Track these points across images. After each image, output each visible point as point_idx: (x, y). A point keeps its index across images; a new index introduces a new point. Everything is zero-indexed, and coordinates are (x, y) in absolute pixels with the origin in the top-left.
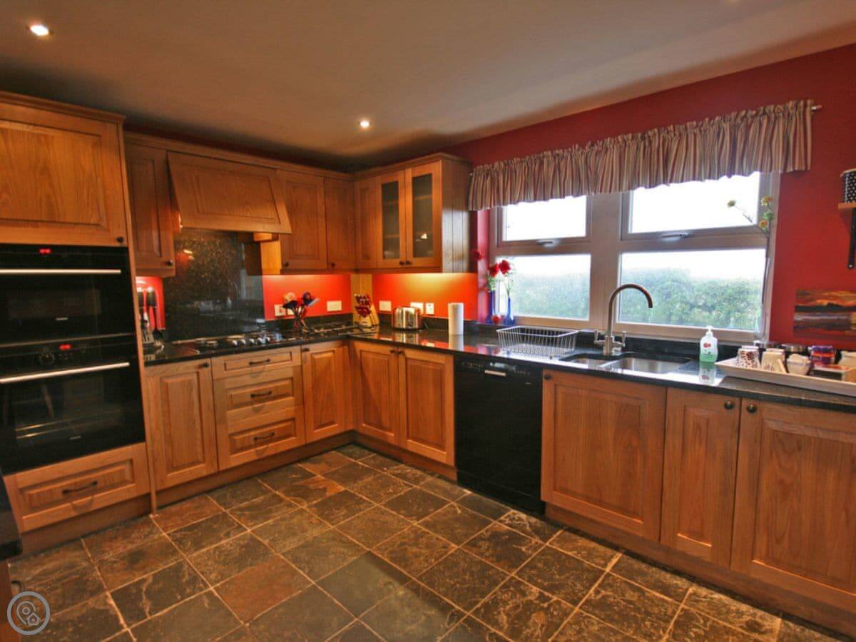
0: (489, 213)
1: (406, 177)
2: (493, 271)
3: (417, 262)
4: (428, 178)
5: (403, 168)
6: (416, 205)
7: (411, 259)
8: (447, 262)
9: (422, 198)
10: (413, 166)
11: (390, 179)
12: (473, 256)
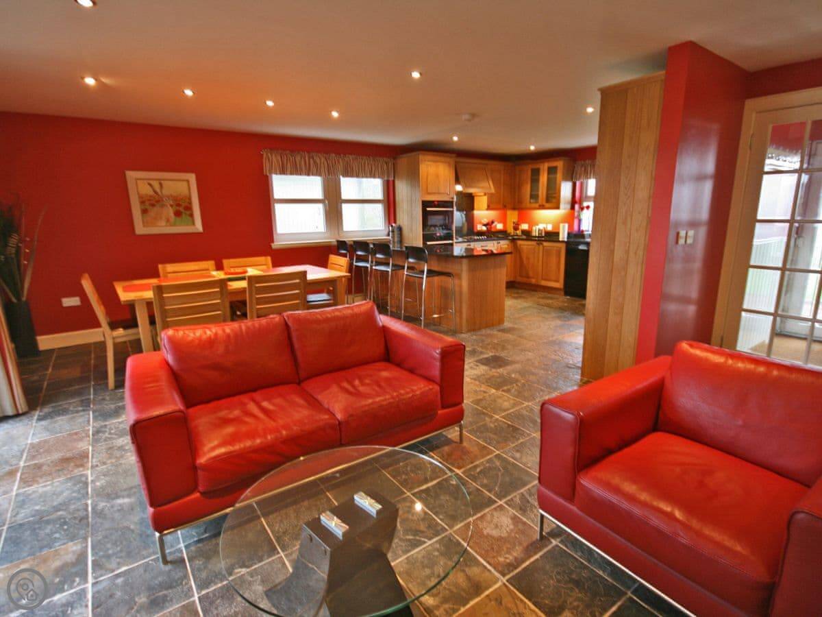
0: (582, 184)
1: (544, 167)
2: (582, 209)
3: (547, 205)
4: (556, 168)
5: (543, 162)
6: (549, 179)
7: (544, 203)
8: (562, 205)
9: (551, 176)
10: (548, 161)
11: (535, 166)
12: (573, 202)
